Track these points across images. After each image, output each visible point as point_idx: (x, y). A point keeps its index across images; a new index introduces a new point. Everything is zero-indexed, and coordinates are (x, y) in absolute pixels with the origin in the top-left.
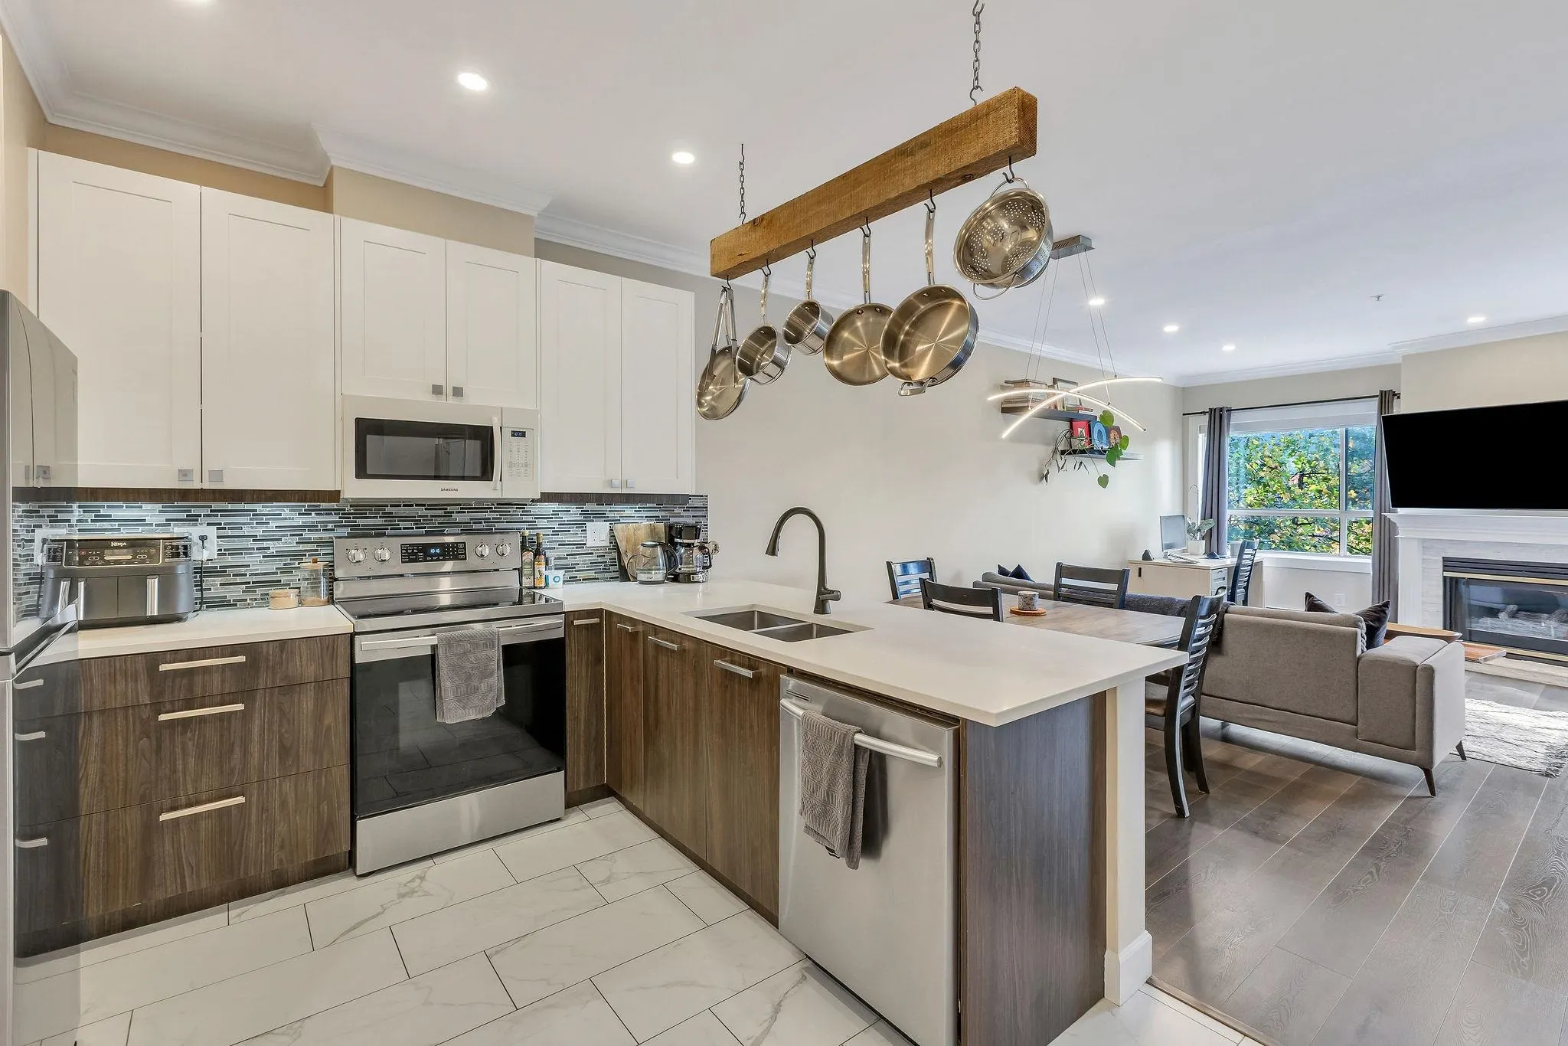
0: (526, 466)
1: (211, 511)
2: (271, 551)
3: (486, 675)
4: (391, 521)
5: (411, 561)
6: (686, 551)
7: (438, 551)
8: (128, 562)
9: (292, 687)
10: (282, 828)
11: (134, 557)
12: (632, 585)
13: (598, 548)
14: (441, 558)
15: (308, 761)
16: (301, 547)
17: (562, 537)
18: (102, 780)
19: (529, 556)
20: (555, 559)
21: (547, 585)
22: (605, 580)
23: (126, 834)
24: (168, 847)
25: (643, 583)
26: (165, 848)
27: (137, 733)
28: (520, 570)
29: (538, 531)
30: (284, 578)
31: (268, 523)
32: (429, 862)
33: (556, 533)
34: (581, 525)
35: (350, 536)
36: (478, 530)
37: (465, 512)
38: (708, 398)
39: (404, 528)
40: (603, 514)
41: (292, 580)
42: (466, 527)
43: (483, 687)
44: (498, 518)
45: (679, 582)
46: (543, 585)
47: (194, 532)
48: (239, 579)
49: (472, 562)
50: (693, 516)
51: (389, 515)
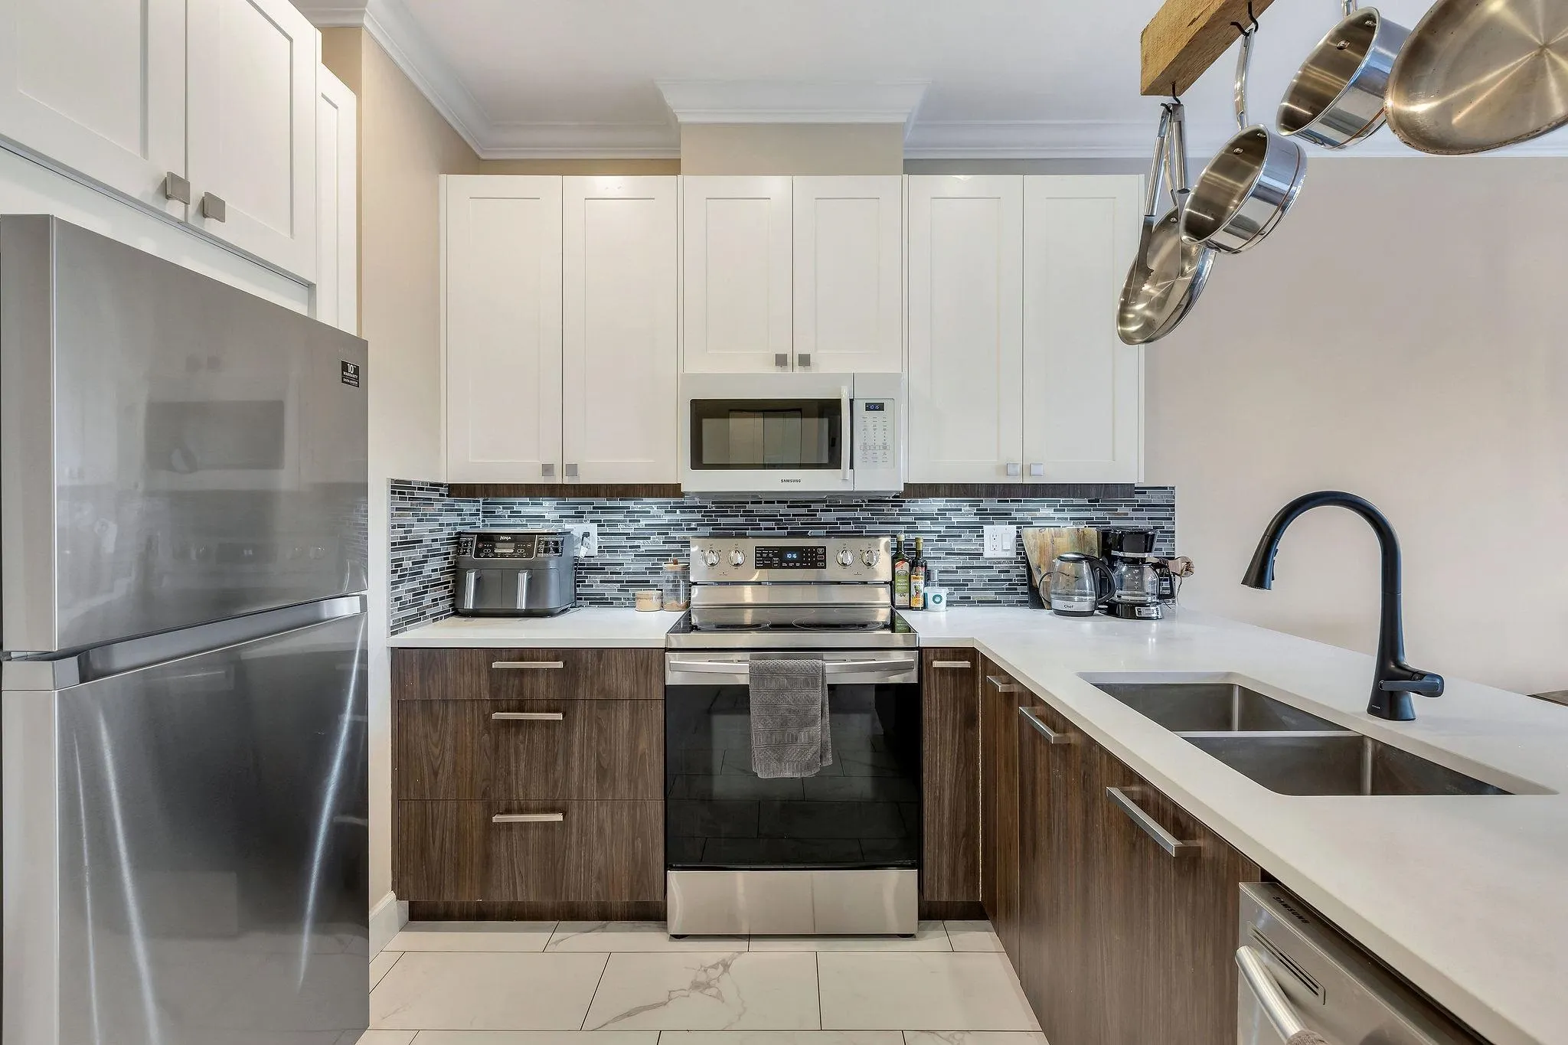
0: (885, 448)
1: (594, 508)
2: (641, 549)
3: (806, 722)
4: (752, 520)
5: (765, 567)
6: (1129, 570)
7: (795, 556)
8: (511, 556)
9: (607, 702)
10: (599, 858)
11: (515, 551)
12: (1044, 614)
13: (999, 560)
14: (798, 564)
15: (623, 786)
16: (667, 547)
17: (948, 544)
18: (454, 770)
19: (903, 567)
20: (940, 572)
21: (925, 607)
22: (1010, 604)
23: (472, 827)
24: (503, 849)
25: (1059, 613)
26: (501, 849)
27: (481, 728)
28: (892, 584)
29: (917, 535)
30: (652, 579)
31: (639, 521)
32: (742, 945)
33: (942, 538)
34: (977, 529)
35: (712, 536)
36: (847, 532)
37: (830, 511)
38: (1139, 307)
39: (765, 529)
40: (1006, 514)
41: (658, 582)
42: (833, 528)
43: (803, 737)
44: (869, 518)
45: (1117, 616)
46: (921, 605)
47: (577, 529)
48: (615, 577)
49: (831, 572)
50: (1150, 519)
51: (748, 514)
